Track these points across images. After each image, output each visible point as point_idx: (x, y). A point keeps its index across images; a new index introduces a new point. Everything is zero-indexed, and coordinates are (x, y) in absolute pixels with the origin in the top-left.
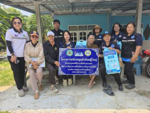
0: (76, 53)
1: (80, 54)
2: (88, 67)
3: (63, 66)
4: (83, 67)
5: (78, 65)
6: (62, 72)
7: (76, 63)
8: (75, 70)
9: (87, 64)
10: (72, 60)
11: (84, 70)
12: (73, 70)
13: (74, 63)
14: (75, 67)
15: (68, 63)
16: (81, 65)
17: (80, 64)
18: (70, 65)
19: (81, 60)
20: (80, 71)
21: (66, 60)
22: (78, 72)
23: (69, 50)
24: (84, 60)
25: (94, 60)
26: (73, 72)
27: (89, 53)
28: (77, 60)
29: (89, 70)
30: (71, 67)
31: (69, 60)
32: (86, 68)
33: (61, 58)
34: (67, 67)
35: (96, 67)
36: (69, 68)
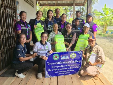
0: (62, 57)
1: (66, 57)
3: (49, 70)
6: (49, 75)
7: (62, 66)
8: (61, 72)
9: (72, 65)
10: (58, 63)
11: (68, 71)
12: (59, 72)
13: (60, 66)
14: (61, 69)
15: (54, 67)
17: (65, 66)
18: (56, 68)
19: (67, 63)
21: (53, 64)
22: (64, 73)
23: (56, 54)
24: (69, 62)
25: (78, 61)
26: (59, 74)
27: (74, 56)
28: (63, 63)
29: (74, 70)
30: (57, 70)
31: (55, 64)
32: (71, 69)
33: (48, 63)
34: (53, 70)
35: (79, 67)
36: (55, 71)
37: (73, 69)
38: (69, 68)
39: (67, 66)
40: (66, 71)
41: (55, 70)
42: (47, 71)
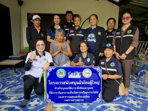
0: (70, 74)
1: (76, 75)
2: (86, 93)
3: (51, 93)
4: (80, 93)
5: (73, 90)
6: (50, 100)
7: (70, 88)
8: (69, 97)
9: (85, 88)
10: (64, 83)
11: (81, 97)
12: (66, 97)
13: (67, 88)
14: (68, 93)
15: (58, 88)
16: (77, 90)
17: (76, 88)
18: (61, 91)
19: (78, 83)
20: (75, 99)
21: (57, 83)
22: (73, 100)
23: (61, 69)
24: (81, 83)
25: (95, 83)
26: (66, 100)
27: (88, 73)
28: (72, 83)
29: (89, 97)
30: (63, 93)
31: (60, 83)
32: (85, 95)
33: (49, 81)
34: (56, 93)
35: (98, 93)
36: (60, 95)
37: (88, 95)
38: (82, 93)
39: (78, 88)
40: (77, 97)
41: (59, 93)
42: (48, 93)
